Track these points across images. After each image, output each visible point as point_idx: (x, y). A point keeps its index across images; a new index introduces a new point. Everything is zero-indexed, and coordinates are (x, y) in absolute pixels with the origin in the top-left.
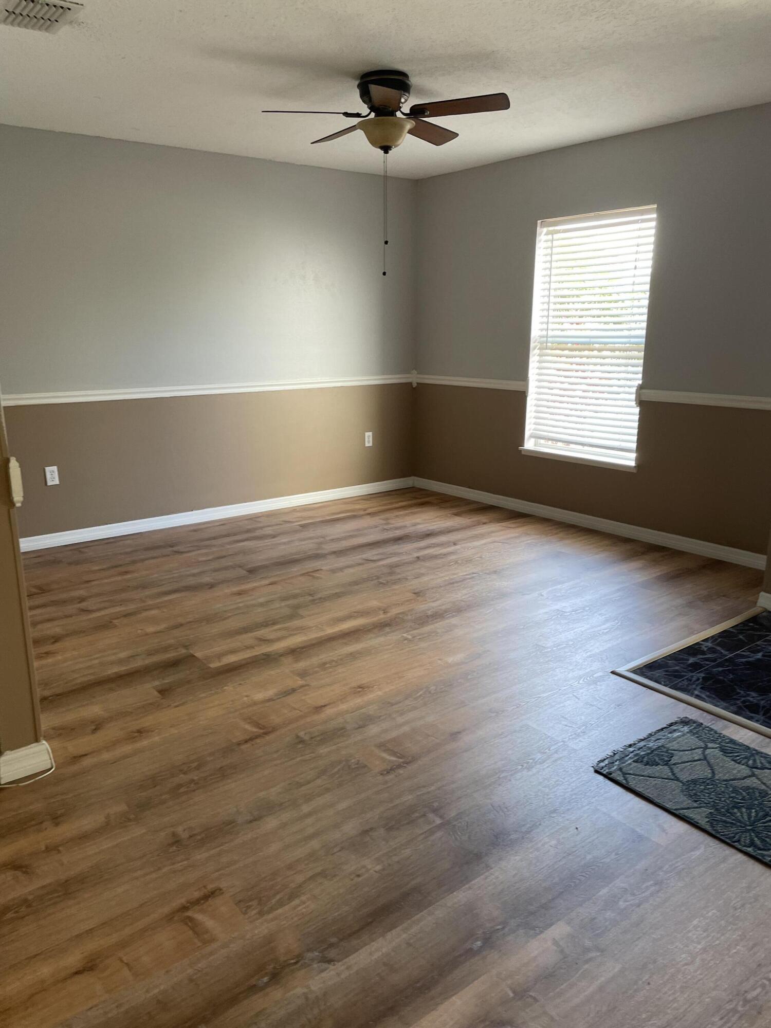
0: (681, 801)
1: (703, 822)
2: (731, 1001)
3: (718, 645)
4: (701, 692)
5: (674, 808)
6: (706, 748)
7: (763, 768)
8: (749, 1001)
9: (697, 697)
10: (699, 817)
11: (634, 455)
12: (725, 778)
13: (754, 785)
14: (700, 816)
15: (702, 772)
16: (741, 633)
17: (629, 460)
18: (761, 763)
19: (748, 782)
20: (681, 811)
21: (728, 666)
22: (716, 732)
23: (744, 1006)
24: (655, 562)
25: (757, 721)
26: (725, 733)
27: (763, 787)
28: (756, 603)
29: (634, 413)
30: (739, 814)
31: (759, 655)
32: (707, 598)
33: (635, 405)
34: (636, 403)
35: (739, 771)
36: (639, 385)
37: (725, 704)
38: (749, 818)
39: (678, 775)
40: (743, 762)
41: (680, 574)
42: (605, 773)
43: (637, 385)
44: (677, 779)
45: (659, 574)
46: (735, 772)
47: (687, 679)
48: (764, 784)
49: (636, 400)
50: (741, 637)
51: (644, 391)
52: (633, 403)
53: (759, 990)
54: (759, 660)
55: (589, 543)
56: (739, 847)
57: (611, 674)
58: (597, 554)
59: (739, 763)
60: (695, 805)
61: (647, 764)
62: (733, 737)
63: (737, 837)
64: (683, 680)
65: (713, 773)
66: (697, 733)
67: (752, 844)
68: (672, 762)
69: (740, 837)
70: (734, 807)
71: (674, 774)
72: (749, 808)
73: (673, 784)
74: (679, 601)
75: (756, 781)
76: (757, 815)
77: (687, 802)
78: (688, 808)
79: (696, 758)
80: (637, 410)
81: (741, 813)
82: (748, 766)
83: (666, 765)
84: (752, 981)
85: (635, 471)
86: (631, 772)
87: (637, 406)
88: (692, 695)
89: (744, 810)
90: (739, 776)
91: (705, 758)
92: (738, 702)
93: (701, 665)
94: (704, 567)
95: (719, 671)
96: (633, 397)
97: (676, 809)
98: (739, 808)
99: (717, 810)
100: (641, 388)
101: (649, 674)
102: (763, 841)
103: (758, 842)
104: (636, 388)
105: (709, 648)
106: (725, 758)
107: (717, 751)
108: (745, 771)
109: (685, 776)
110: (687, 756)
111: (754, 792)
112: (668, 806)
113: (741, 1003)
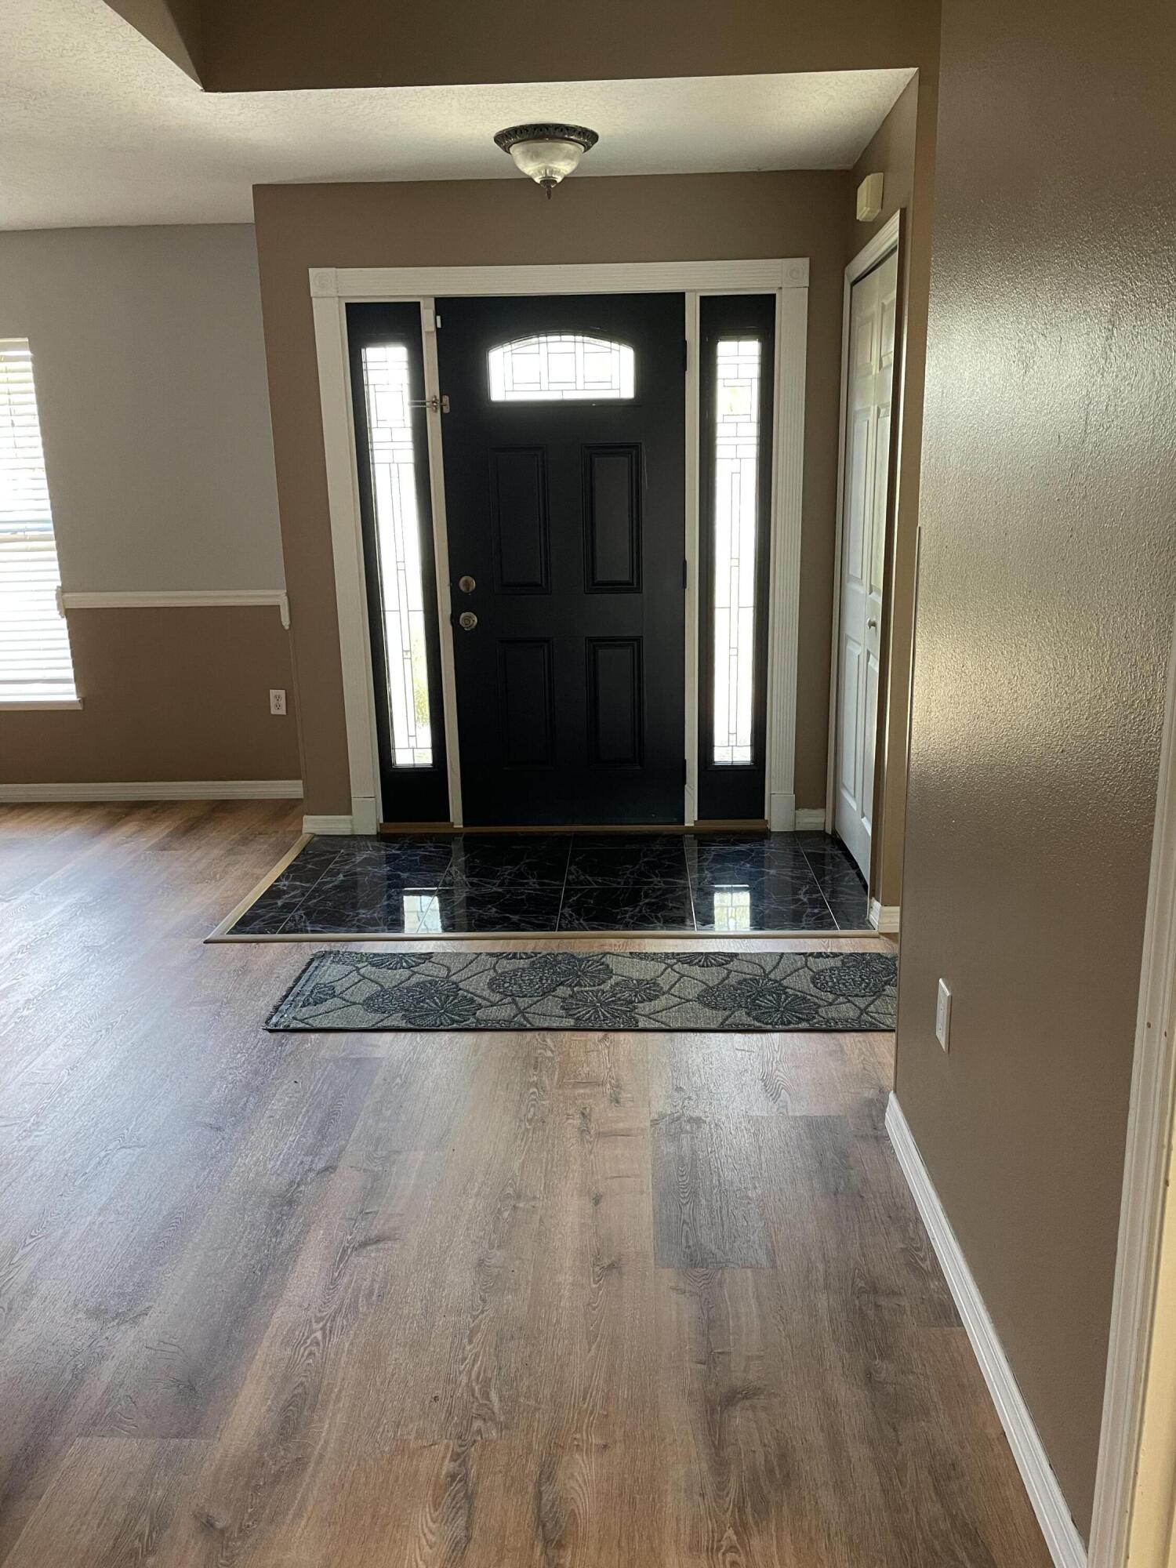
0: (372, 1019)
1: (403, 1024)
2: (520, 1126)
3: (294, 879)
4: (313, 927)
5: (370, 1025)
6: (358, 969)
7: (418, 964)
8: (532, 1119)
9: (313, 932)
10: (397, 1023)
11: (72, 687)
12: (393, 985)
13: (421, 980)
14: (396, 1020)
15: (371, 989)
16: (309, 863)
17: (67, 693)
18: (414, 962)
19: (414, 980)
20: (378, 1025)
21: (319, 896)
22: (356, 953)
23: (530, 1124)
24: (151, 820)
25: (383, 931)
26: (363, 951)
27: (430, 978)
28: (301, 831)
29: (60, 628)
30: (426, 1006)
31: (341, 877)
32: (245, 841)
33: (60, 617)
34: (60, 614)
35: (401, 975)
36: (58, 587)
37: (345, 929)
38: (436, 1004)
39: (352, 999)
40: (398, 967)
41: (192, 825)
42: (281, 1027)
43: (55, 588)
44: (354, 1003)
45: (167, 831)
46: (398, 977)
47: (290, 920)
48: (428, 975)
49: (59, 608)
50: (310, 866)
51: (66, 595)
52: (56, 614)
53: (532, 1110)
54: (342, 881)
55: (42, 819)
56: (446, 1028)
57: (205, 945)
58: (65, 829)
59: (396, 969)
60: (386, 1015)
61: (316, 1004)
62: (375, 952)
63: (438, 1022)
64: (287, 923)
65: (382, 986)
66: (340, 960)
67: (453, 1021)
68: (337, 993)
69: (441, 1021)
70: (418, 1003)
71: (348, 1001)
72: (431, 997)
73: (353, 1008)
74: (216, 852)
75: (419, 976)
76: (441, 1000)
77: (379, 1016)
78: (382, 1020)
79: (356, 981)
80: (64, 623)
81: (427, 1003)
82: (404, 968)
83: (335, 996)
84: (524, 1108)
85: (80, 708)
86: (307, 1016)
87: (63, 617)
88: (307, 932)
89: (428, 1001)
90: (403, 978)
91: (364, 977)
92: (355, 922)
93: (293, 904)
94: (213, 811)
95: (315, 903)
96: (54, 604)
97: (373, 1025)
98: (423, 1001)
99: (406, 1010)
100: (62, 591)
101: (248, 929)
102: (459, 1015)
103: (457, 1018)
104: (55, 592)
105: (288, 887)
106: (381, 970)
107: (369, 967)
108: (407, 973)
109: (360, 999)
110: (346, 982)
111: (425, 985)
112: (364, 1026)
113: (527, 1124)
